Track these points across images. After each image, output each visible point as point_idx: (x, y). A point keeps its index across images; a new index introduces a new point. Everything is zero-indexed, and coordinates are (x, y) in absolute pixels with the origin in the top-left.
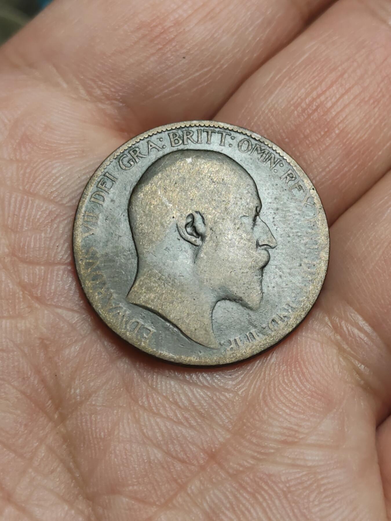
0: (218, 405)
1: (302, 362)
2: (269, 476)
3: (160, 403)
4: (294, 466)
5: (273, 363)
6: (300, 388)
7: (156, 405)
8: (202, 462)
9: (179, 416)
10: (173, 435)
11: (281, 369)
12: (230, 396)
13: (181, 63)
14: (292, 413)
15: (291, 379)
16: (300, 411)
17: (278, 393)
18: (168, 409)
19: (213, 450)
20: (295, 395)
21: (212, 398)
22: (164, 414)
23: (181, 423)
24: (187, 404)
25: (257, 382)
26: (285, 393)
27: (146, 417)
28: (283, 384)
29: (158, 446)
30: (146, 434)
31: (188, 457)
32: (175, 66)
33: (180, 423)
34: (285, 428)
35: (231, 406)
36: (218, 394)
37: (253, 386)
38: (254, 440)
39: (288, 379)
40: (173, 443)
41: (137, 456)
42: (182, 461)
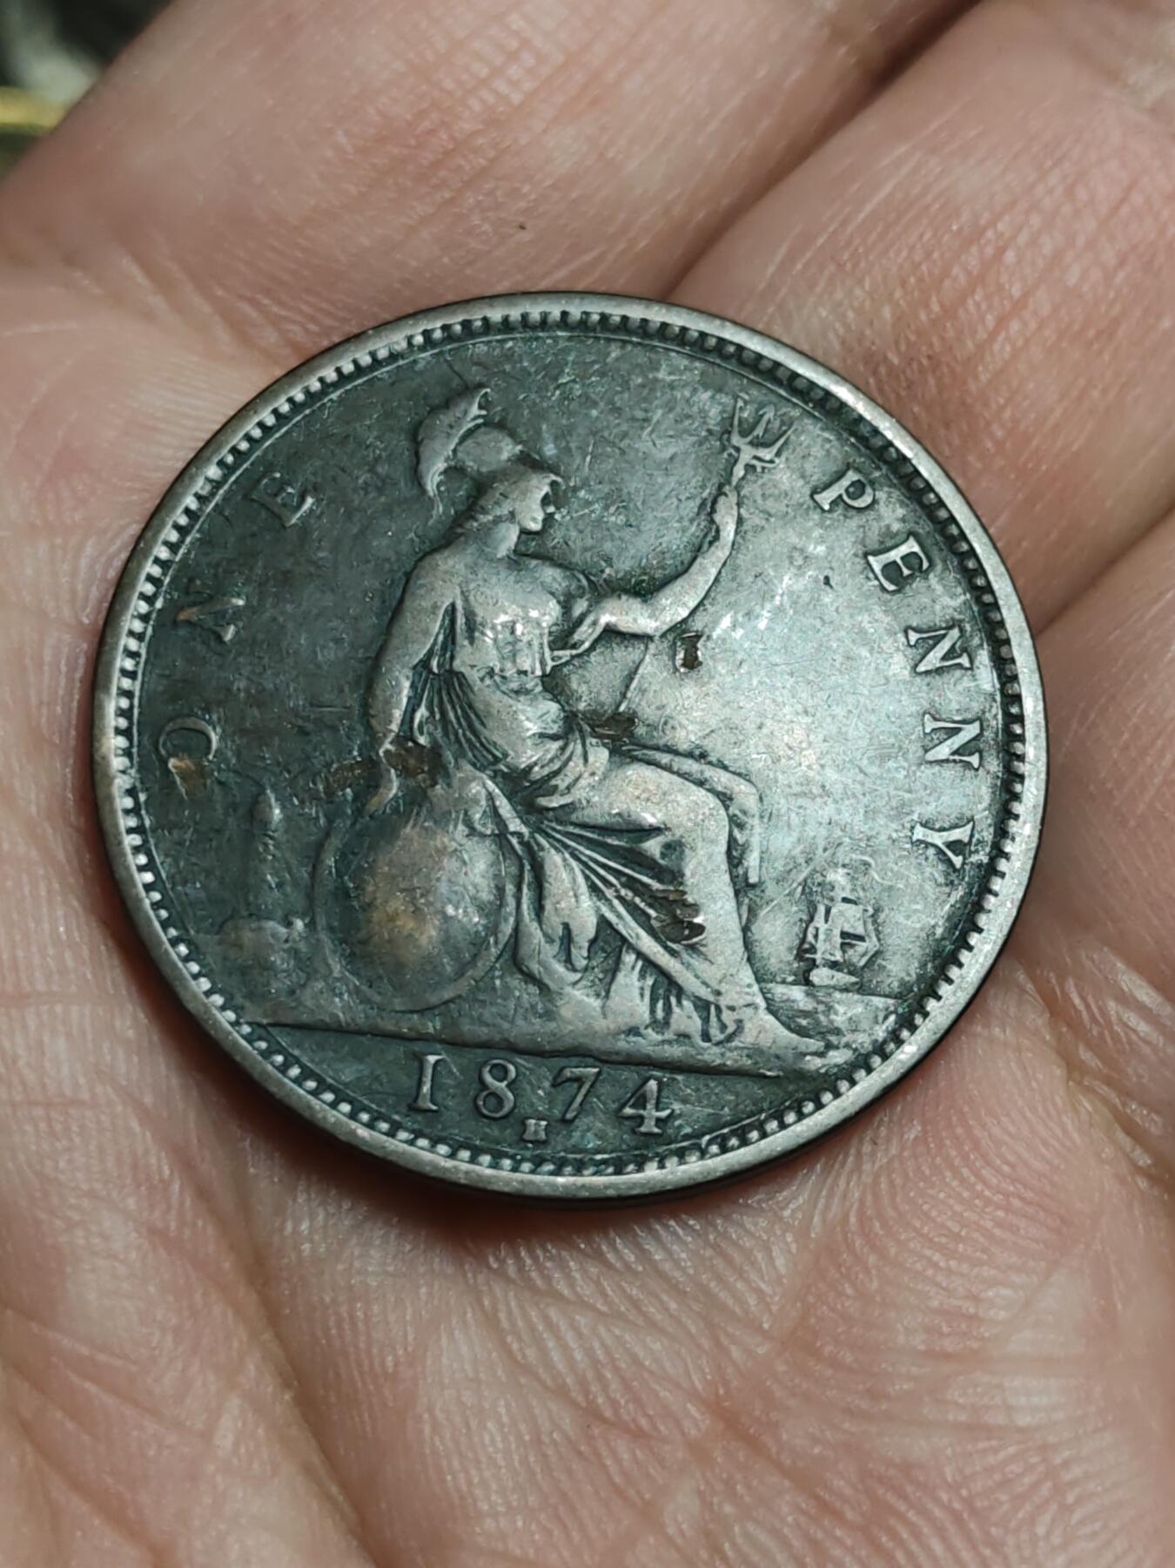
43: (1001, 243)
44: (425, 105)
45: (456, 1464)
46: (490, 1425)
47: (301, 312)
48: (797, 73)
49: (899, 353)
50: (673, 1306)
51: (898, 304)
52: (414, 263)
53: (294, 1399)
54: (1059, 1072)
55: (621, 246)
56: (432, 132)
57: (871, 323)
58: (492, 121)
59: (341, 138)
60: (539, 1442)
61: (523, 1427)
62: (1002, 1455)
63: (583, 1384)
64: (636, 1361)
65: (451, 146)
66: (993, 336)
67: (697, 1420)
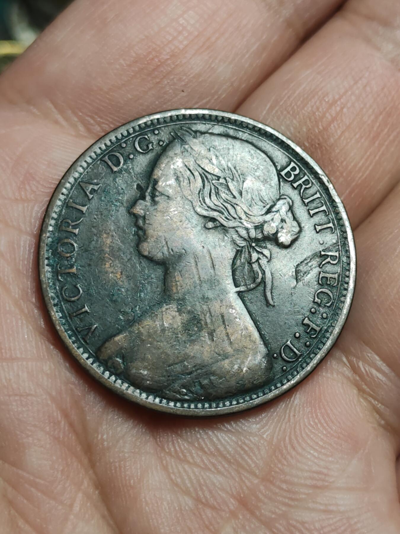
0: (243, 449)
1: (326, 403)
2: (303, 523)
3: (186, 449)
4: (326, 511)
5: (297, 404)
6: (326, 430)
7: (182, 452)
8: (232, 508)
9: (206, 462)
10: (202, 481)
11: (305, 410)
12: (255, 440)
13: (179, 97)
14: (320, 456)
15: (316, 421)
16: (328, 453)
17: (304, 435)
18: (195, 455)
19: (242, 495)
20: (322, 437)
21: (237, 443)
22: (191, 461)
23: (210, 470)
24: (213, 450)
25: (282, 424)
26: (312, 436)
27: (173, 463)
28: (309, 427)
29: (187, 492)
30: (175, 481)
31: (217, 502)
32: (174, 100)
33: (207, 469)
34: (314, 472)
35: (256, 451)
36: (242, 438)
37: (278, 429)
38: (284, 486)
39: (314, 422)
40: (202, 489)
41: (168, 504)
42: (213, 508)
43: (342, 106)
44: (150, 50)
45: (153, 516)
46: (164, 503)
47: (108, 120)
48: (276, 38)
49: (308, 143)
50: (226, 466)
51: (308, 126)
52: (146, 103)
53: (99, 493)
54: (355, 391)
55: (216, 97)
56: (153, 59)
57: (299, 132)
58: (173, 55)
59: (122, 62)
60: (181, 510)
61: (176, 505)
62: (334, 520)
63: (196, 490)
64: (214, 484)
65: (159, 64)
66: (340, 137)
67: (233, 504)
